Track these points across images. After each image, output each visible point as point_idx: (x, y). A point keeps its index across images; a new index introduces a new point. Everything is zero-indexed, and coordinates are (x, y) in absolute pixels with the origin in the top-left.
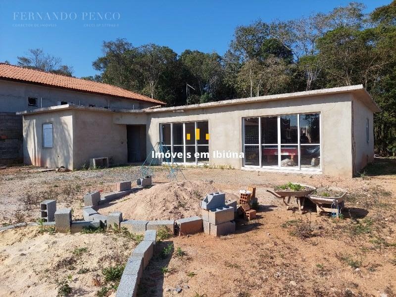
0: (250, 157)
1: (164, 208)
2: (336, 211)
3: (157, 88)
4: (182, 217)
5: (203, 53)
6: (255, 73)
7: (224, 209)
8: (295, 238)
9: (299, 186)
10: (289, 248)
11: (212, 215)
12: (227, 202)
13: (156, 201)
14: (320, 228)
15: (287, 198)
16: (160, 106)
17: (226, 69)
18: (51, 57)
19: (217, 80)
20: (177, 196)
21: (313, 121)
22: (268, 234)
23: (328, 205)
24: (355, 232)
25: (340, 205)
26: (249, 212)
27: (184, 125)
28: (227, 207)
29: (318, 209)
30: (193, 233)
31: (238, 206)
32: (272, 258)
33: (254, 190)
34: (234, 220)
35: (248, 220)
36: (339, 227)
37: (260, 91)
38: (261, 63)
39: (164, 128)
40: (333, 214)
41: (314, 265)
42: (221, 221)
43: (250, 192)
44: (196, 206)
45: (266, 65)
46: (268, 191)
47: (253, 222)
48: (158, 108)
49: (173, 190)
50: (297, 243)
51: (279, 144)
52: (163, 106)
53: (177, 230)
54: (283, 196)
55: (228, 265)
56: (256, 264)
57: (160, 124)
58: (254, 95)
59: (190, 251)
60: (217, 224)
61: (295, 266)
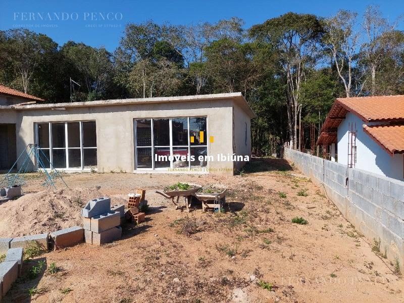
0: (143, 158)
1: (36, 221)
2: (218, 206)
3: (31, 81)
4: (59, 228)
5: (90, 47)
6: (148, 74)
7: (109, 215)
8: (181, 236)
9: (187, 186)
10: (175, 247)
11: (95, 222)
12: (113, 207)
13: (26, 214)
14: (205, 223)
15: (176, 198)
16: (35, 102)
17: (116, 66)
19: (107, 78)
20: (53, 206)
21: (201, 122)
22: (156, 235)
23: (211, 201)
24: (233, 223)
25: (222, 201)
26: (137, 215)
27: (66, 126)
28: (113, 212)
29: (204, 206)
30: (72, 245)
31: (126, 210)
32: (158, 259)
33: (144, 192)
34: (121, 225)
35: (136, 224)
36: (221, 220)
37: (153, 93)
38: (154, 65)
39: (41, 129)
40: (216, 209)
41: (196, 259)
42: (106, 227)
43: (139, 194)
44: (76, 215)
45: (158, 67)
46: (157, 192)
47: (141, 225)
48: (31, 104)
49: (48, 199)
50: (184, 241)
51: (171, 146)
52: (38, 102)
53: (51, 244)
54: (172, 195)
55: (111, 273)
56: (141, 268)
57: (34, 123)
58: (147, 96)
59: (67, 266)
60: (100, 231)
61: (180, 262)
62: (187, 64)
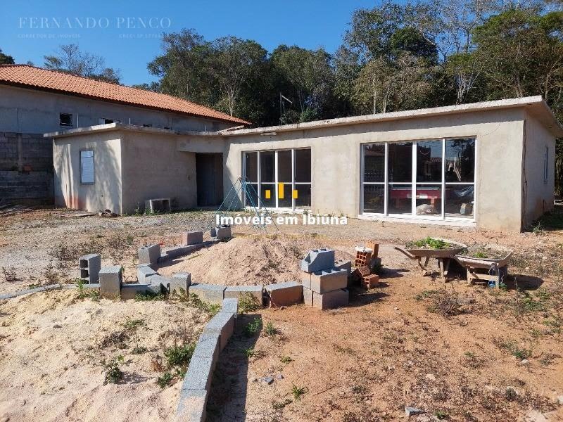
0: (371, 200)
1: (248, 269)
2: (495, 278)
3: (238, 101)
4: (274, 281)
5: (304, 50)
6: (381, 79)
7: (333, 272)
8: (434, 316)
9: (442, 243)
10: (426, 329)
11: (316, 279)
12: (337, 263)
13: (238, 259)
14: (472, 302)
15: (423, 260)
16: (243, 126)
17: (337, 72)
18: (90, 55)
19: (325, 90)
20: (267, 253)
21: (466, 149)
22: (396, 308)
23: (483, 270)
24: (522, 309)
25: (502, 270)
26: (368, 277)
27: (276, 154)
28: (338, 269)
29: (470, 276)
30: (289, 305)
31: (353, 269)
32: (401, 341)
33: (377, 247)
34: (347, 288)
35: (367, 289)
36: (499, 301)
37: (387, 106)
38: (391, 65)
39: (249, 158)
40: (491, 282)
41: (461, 353)
42: (329, 287)
43: (370, 249)
44: (293, 267)
45: (397, 68)
46: (396, 248)
47: (373, 291)
48: (238, 129)
49: (261, 244)
50: (437, 322)
51: (414, 183)
52: (246, 126)
53: (266, 299)
54: (418, 255)
55: (338, 348)
56: (378, 349)
57: (242, 152)
58: (379, 111)
59: (285, 329)
60: (322, 292)
61: (435, 353)
62: (442, 58)
